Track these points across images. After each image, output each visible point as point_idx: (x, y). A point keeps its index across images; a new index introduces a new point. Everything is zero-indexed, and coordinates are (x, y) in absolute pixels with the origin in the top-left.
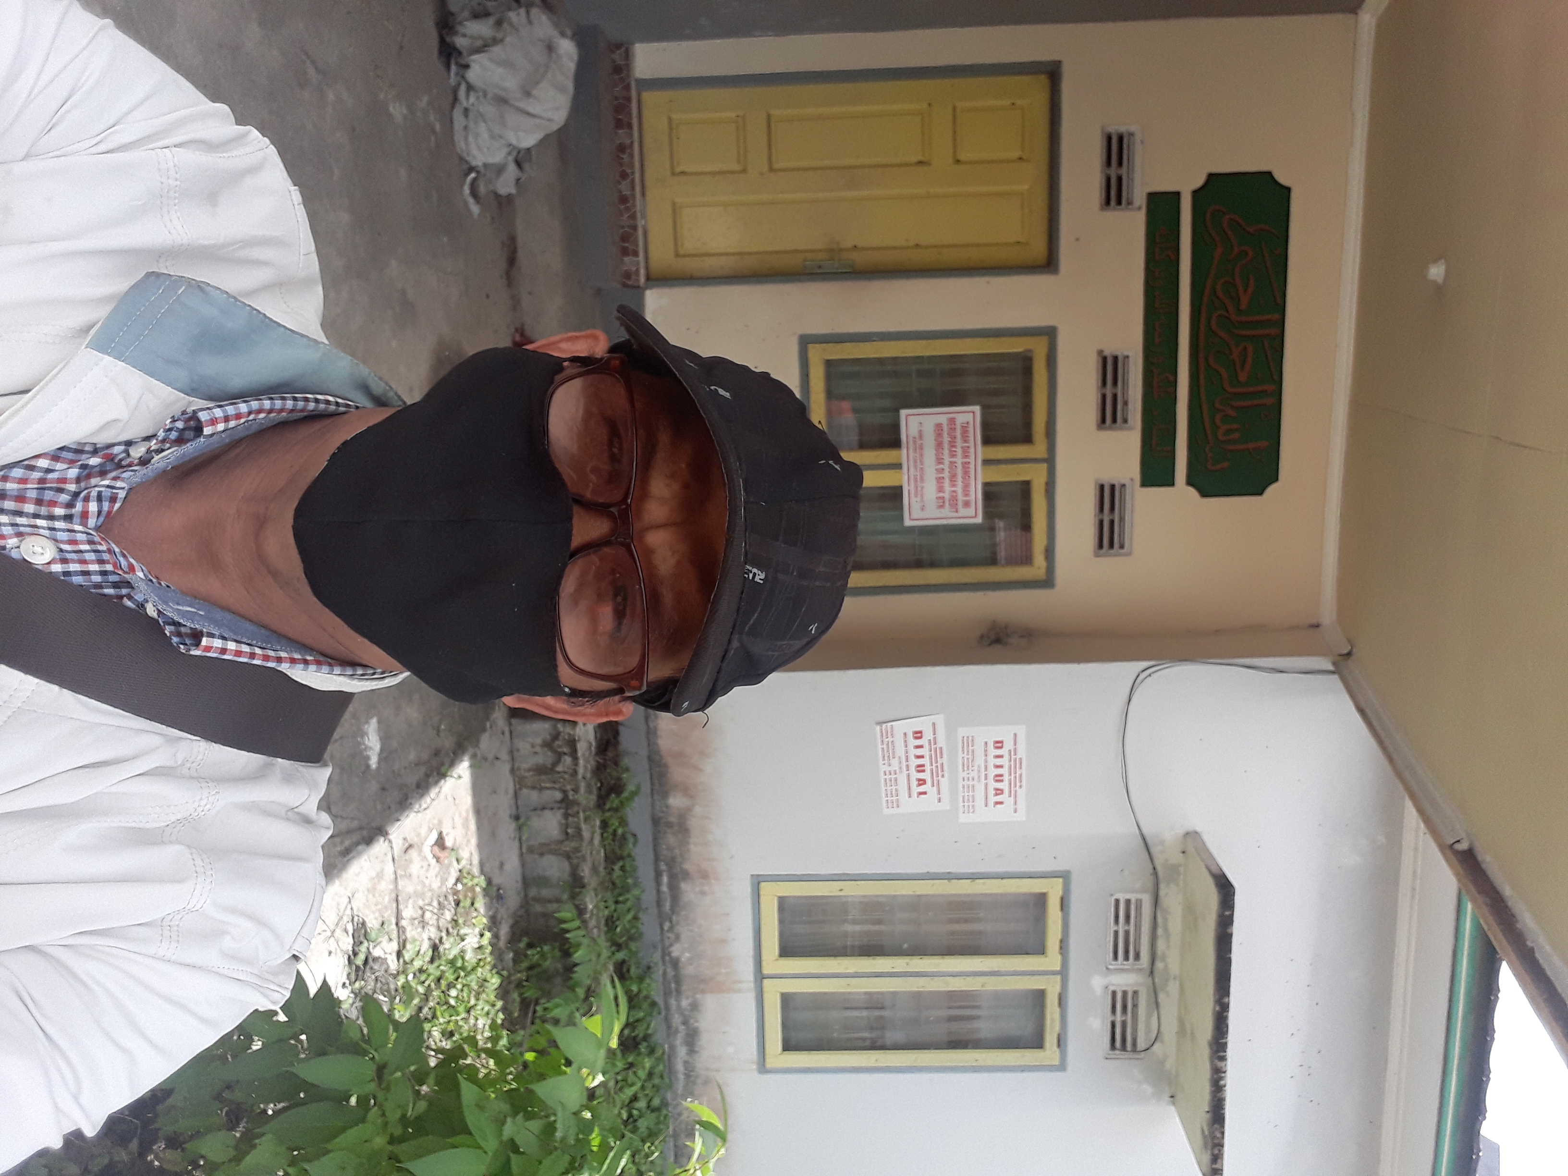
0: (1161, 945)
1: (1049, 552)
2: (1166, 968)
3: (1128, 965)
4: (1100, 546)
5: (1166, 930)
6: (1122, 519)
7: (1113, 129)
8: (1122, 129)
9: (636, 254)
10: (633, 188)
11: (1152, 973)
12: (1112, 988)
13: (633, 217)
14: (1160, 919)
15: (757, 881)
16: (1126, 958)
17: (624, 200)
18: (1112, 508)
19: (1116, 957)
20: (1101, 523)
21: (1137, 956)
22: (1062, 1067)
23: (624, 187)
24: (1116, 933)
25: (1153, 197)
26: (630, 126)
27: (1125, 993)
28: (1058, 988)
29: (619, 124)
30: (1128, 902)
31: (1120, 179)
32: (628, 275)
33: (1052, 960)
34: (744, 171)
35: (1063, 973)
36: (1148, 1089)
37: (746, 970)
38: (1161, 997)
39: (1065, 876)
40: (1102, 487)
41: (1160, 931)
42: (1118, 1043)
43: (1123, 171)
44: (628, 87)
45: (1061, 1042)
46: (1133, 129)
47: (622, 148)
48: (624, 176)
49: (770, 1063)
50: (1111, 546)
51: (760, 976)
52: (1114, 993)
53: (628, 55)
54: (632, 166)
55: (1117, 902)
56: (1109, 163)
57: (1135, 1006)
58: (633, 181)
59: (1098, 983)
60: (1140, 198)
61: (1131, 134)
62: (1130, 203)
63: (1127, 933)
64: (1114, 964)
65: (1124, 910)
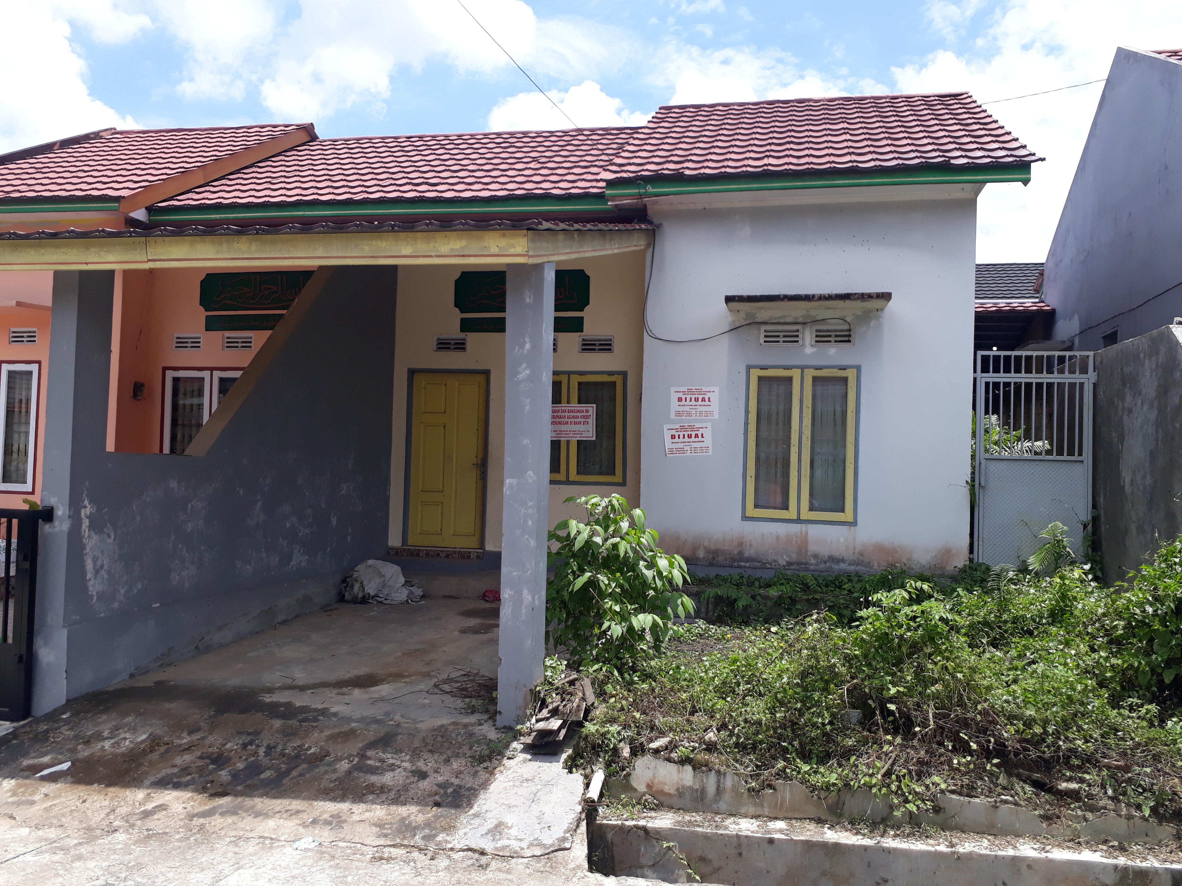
0: (788, 320)
1: (611, 373)
2: (802, 316)
3: (801, 336)
4: (610, 349)
5: (780, 318)
6: (599, 340)
7: (435, 347)
8: (435, 343)
9: (470, 553)
10: (443, 551)
11: (805, 323)
12: (813, 343)
13: (455, 552)
14: (775, 321)
16: (798, 336)
17: (447, 556)
18: (594, 345)
19: (797, 341)
20: (600, 350)
21: (798, 331)
22: (858, 368)
23: (443, 555)
24: (784, 342)
25: (462, 330)
26: (419, 550)
27: (817, 336)
28: (812, 370)
29: (418, 555)
30: (765, 336)
31: (456, 344)
32: (478, 557)
33: (796, 374)
34: (442, 503)
35: (802, 368)
36: (873, 323)
37: (794, 528)
38: (819, 318)
39: (749, 368)
40: (583, 349)
41: (782, 321)
42: (847, 339)
43: (452, 342)
44: (404, 550)
45: (843, 368)
46: (436, 339)
47: (427, 554)
48: (438, 555)
49: (850, 519)
50: (610, 345)
51: (798, 521)
52: (816, 342)
53: (392, 548)
54: (434, 551)
55: (765, 342)
56: (449, 348)
57: (828, 331)
58: (441, 551)
59: (809, 350)
60: (462, 335)
61: (439, 339)
62: (464, 339)
63: (784, 336)
64: (801, 342)
65: (771, 338)
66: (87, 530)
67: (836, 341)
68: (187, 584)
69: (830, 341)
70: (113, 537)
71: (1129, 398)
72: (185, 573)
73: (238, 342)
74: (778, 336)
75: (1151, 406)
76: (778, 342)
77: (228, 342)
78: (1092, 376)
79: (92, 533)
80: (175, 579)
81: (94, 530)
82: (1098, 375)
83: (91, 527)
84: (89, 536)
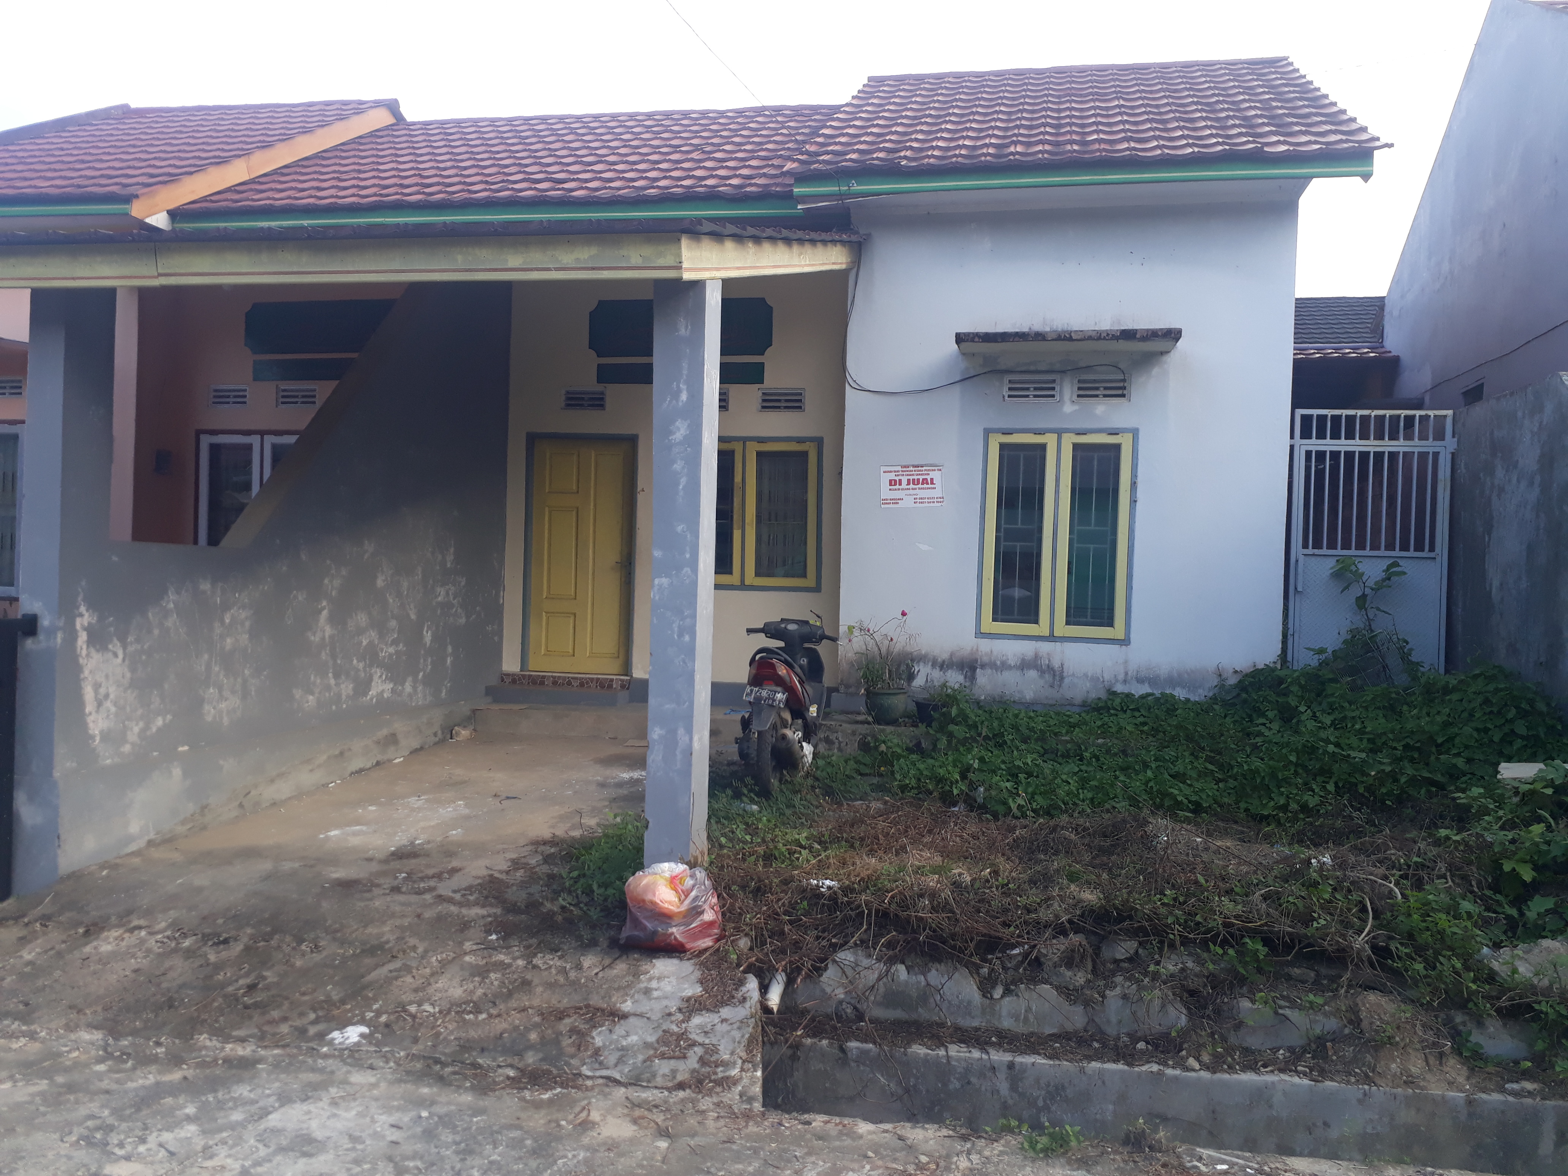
0: (1041, 367)
1: (800, 440)
2: (1060, 362)
3: (1058, 388)
4: (800, 407)
5: (1031, 364)
6: (786, 394)
7: (563, 403)
8: (563, 398)
9: (612, 680)
10: (576, 679)
11: (1064, 372)
12: (1075, 398)
13: (592, 680)
14: (1023, 369)
15: (980, 634)
16: (1053, 389)
17: (582, 685)
18: (779, 401)
19: (1053, 396)
20: (786, 407)
21: (1054, 381)
22: (1135, 432)
23: (575, 683)
24: (1035, 396)
25: (600, 380)
26: (544, 677)
27: (1079, 389)
28: (1072, 435)
30: (1010, 389)
31: (591, 399)
32: (623, 687)
33: (1050, 440)
34: (575, 615)
35: (1059, 432)
36: (1156, 371)
37: (1045, 647)
38: (1082, 364)
39: (987, 432)
40: (763, 407)
41: (1032, 368)
42: (1120, 392)
43: (586, 397)
44: (524, 676)
45: (1114, 433)
46: (564, 392)
47: (555, 683)
48: (569, 683)
49: (1121, 636)
50: (800, 401)
51: (1051, 638)
52: (1079, 396)
53: (508, 675)
54: (564, 678)
55: (1010, 396)
56: (582, 405)
57: (1095, 381)
58: (573, 678)
59: (1068, 408)
60: (600, 388)
61: (568, 393)
62: (602, 393)
63: (1036, 389)
64: (1057, 398)
65: (1017, 391)
66: (85, 647)
67: (1105, 396)
68: (226, 721)
69: (1097, 396)
70: (121, 656)
71: (1500, 473)
72: (223, 705)
73: (297, 397)
74: (1028, 389)
75: (1531, 484)
76: (1027, 396)
77: (283, 397)
78: (1450, 443)
79: (92, 650)
80: (209, 712)
81: (94, 647)
82: (1458, 442)
83: (90, 642)
84: (88, 655)
